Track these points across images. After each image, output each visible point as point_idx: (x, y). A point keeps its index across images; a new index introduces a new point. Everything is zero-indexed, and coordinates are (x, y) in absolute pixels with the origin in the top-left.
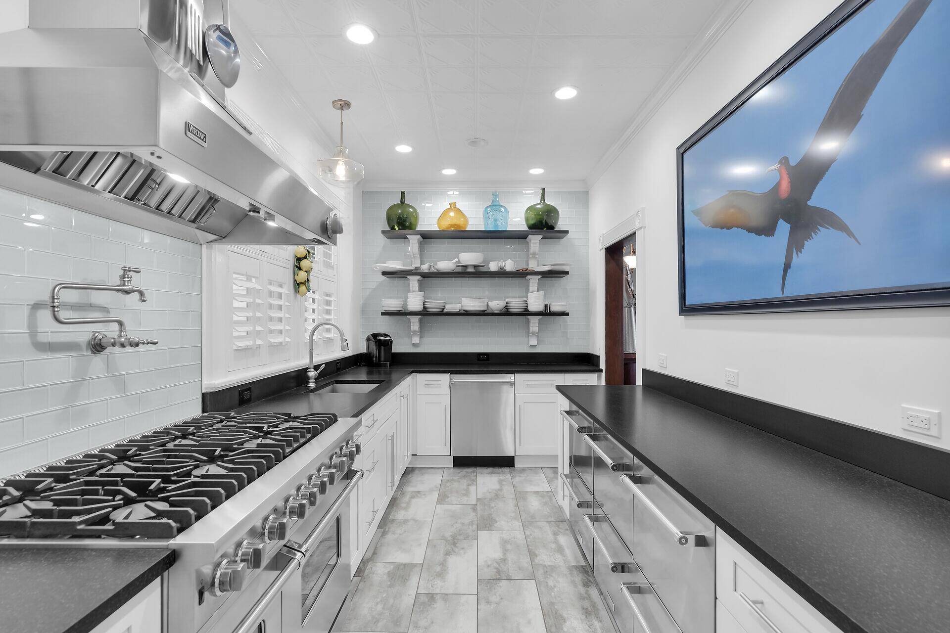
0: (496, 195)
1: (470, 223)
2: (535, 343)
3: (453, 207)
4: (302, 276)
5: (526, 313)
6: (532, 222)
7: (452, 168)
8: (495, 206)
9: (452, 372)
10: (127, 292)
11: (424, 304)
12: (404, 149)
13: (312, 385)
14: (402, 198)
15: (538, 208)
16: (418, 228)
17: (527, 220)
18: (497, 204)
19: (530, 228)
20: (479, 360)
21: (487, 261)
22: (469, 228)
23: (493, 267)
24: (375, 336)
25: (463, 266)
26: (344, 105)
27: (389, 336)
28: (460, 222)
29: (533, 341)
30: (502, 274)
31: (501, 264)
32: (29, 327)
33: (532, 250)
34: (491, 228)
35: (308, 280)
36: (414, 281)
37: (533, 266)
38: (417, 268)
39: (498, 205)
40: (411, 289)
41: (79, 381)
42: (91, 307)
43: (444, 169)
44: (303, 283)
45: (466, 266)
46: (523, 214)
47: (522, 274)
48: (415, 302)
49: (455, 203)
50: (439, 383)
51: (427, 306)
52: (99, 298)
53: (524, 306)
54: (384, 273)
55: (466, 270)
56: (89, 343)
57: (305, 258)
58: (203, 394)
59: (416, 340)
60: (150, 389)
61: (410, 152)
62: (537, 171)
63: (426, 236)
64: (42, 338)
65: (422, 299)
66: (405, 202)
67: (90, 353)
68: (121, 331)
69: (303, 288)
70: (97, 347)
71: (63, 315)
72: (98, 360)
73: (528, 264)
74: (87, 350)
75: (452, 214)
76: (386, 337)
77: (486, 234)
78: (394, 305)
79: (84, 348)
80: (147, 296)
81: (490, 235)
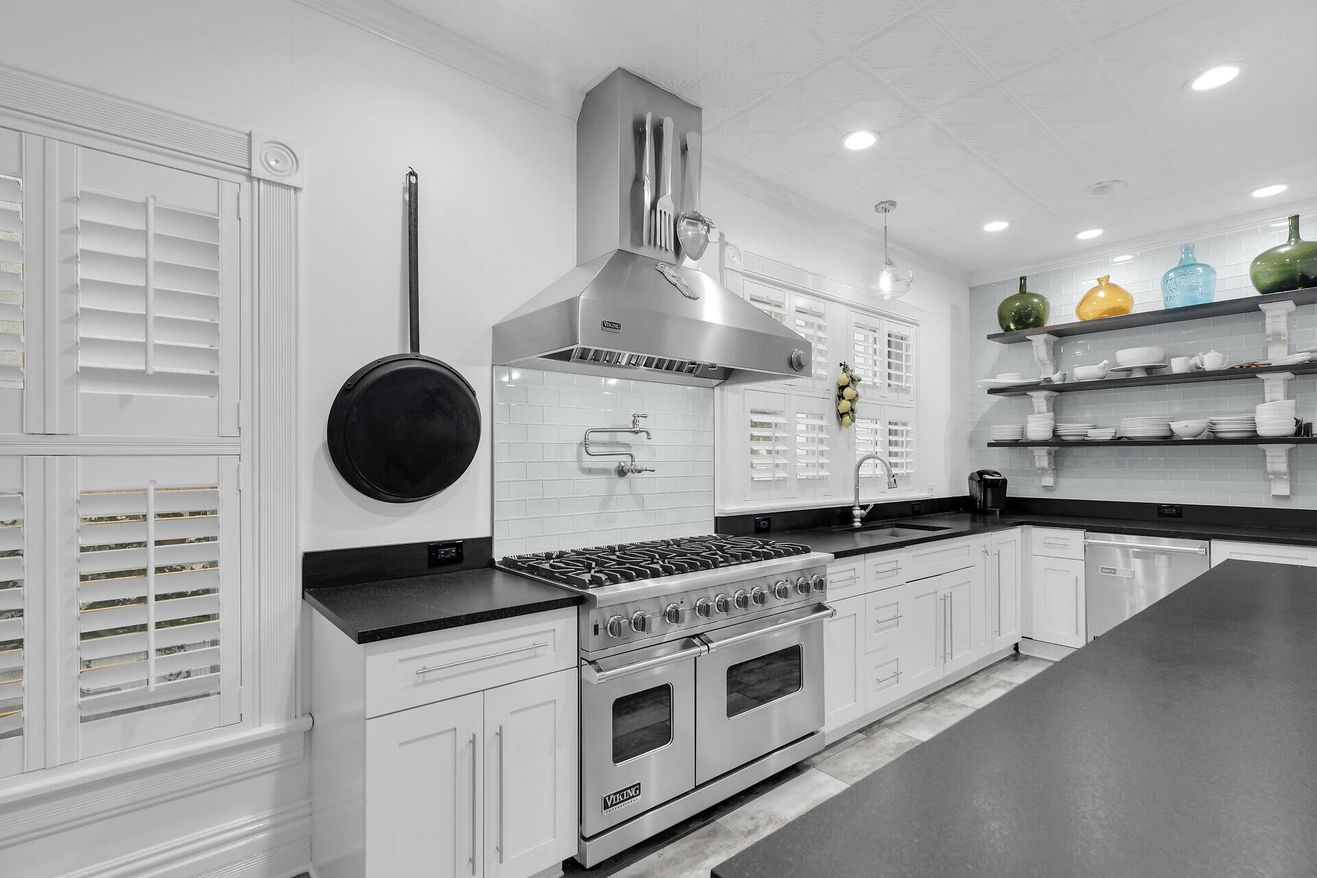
0: (1188, 249)
1: (1136, 302)
2: (1286, 492)
3: (1105, 283)
4: (845, 405)
5: (1253, 439)
6: (1268, 281)
7: (1097, 228)
8: (1186, 267)
9: (1090, 529)
10: (636, 432)
11: (1054, 431)
12: (996, 226)
13: (857, 524)
14: (1022, 287)
15: (1280, 254)
16: (1047, 325)
17: (1255, 279)
18: (1191, 262)
19: (1263, 291)
20: (1160, 514)
21: (1167, 358)
22: (1136, 310)
23: (1178, 366)
24: (981, 473)
25: (1123, 370)
26: (886, 206)
27: (999, 474)
28: (1119, 301)
29: (1282, 489)
30: (1198, 376)
31: (1195, 361)
32: (577, 458)
33: (1269, 328)
34: (1178, 303)
35: (852, 410)
36: (1040, 398)
37: (1277, 356)
38: (1046, 380)
39: (1192, 265)
40: (1036, 410)
41: (610, 496)
42: (617, 444)
43: (1077, 233)
44: (847, 413)
45: (1129, 370)
46: (1246, 270)
47: (1248, 373)
48: (1039, 428)
49: (1108, 277)
50: (1067, 542)
51: (1060, 433)
52: (623, 437)
53: (1248, 427)
54: (992, 391)
55: (1130, 375)
56: (616, 469)
57: (848, 386)
58: (716, 518)
59: (1048, 481)
60: (664, 508)
61: (1008, 227)
62: (1275, 190)
63: (1062, 333)
64: (585, 465)
65: (1052, 423)
66: (1027, 291)
67: (617, 476)
68: (632, 461)
69: (847, 419)
70: (622, 472)
71: (592, 450)
72: (622, 482)
73: (1266, 355)
74: (615, 474)
75: (1101, 294)
76: (993, 476)
77: (1168, 316)
78: (1007, 432)
79: (613, 472)
80: (652, 435)
81: (1173, 315)
